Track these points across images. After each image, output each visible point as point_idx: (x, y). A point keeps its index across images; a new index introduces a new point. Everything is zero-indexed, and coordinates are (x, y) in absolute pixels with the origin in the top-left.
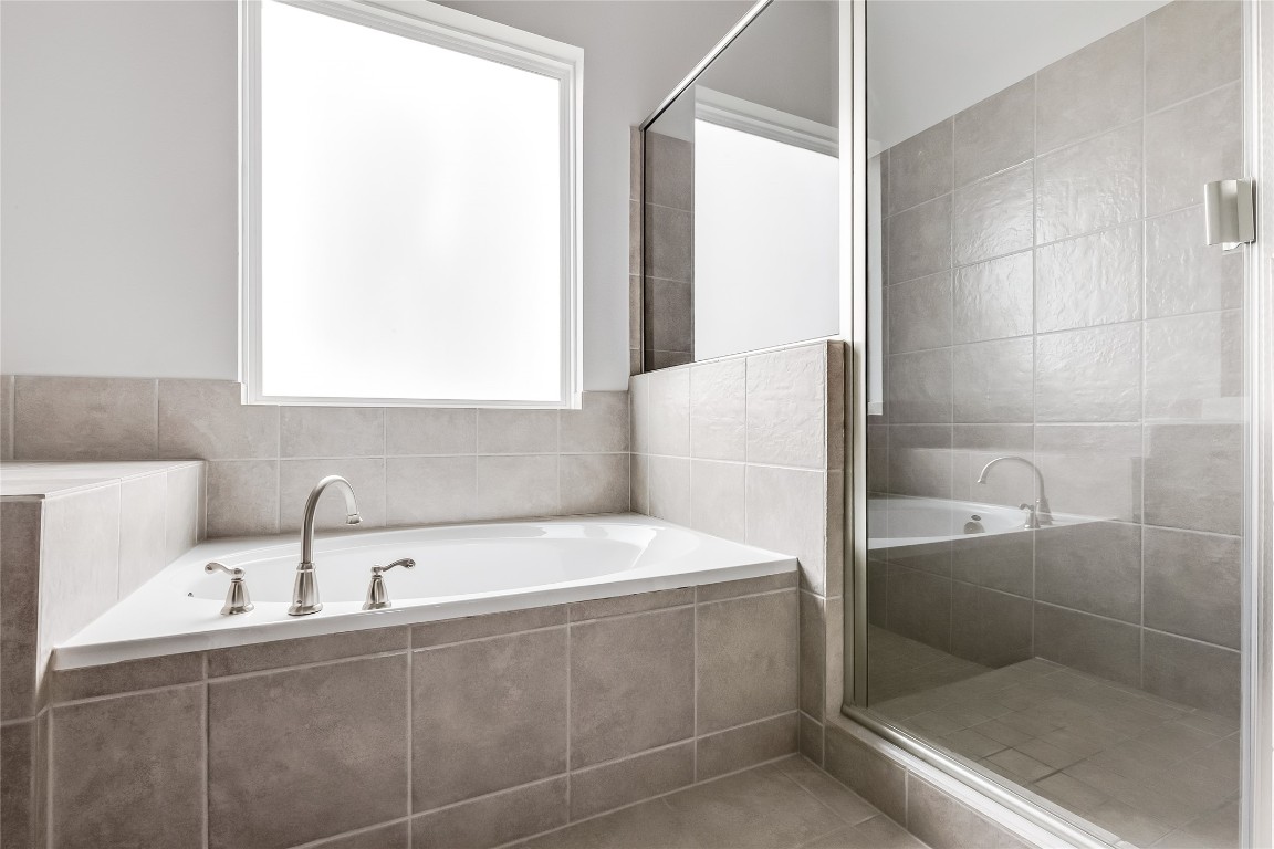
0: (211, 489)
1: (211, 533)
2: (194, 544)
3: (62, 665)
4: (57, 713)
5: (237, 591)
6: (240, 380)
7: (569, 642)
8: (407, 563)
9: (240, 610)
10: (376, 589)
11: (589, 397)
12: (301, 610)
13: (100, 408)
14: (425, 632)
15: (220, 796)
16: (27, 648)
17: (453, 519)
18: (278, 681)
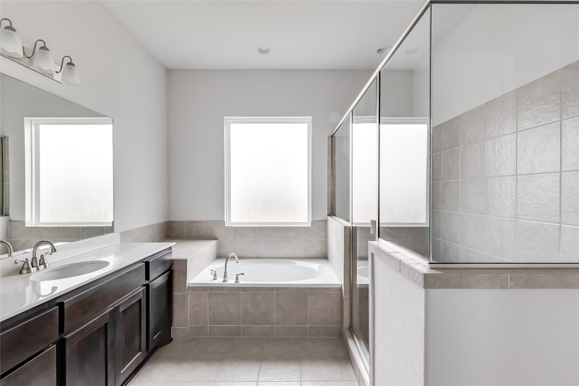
0: (219, 246)
1: (219, 257)
2: (215, 259)
3: (190, 286)
4: (190, 293)
5: (215, 275)
6: (225, 220)
7: (275, 296)
8: (243, 274)
9: (216, 279)
10: (237, 278)
11: (313, 222)
12: (224, 281)
13: (200, 227)
14: (245, 289)
15: (210, 312)
16: (185, 282)
17: (273, 257)
18: (219, 294)
